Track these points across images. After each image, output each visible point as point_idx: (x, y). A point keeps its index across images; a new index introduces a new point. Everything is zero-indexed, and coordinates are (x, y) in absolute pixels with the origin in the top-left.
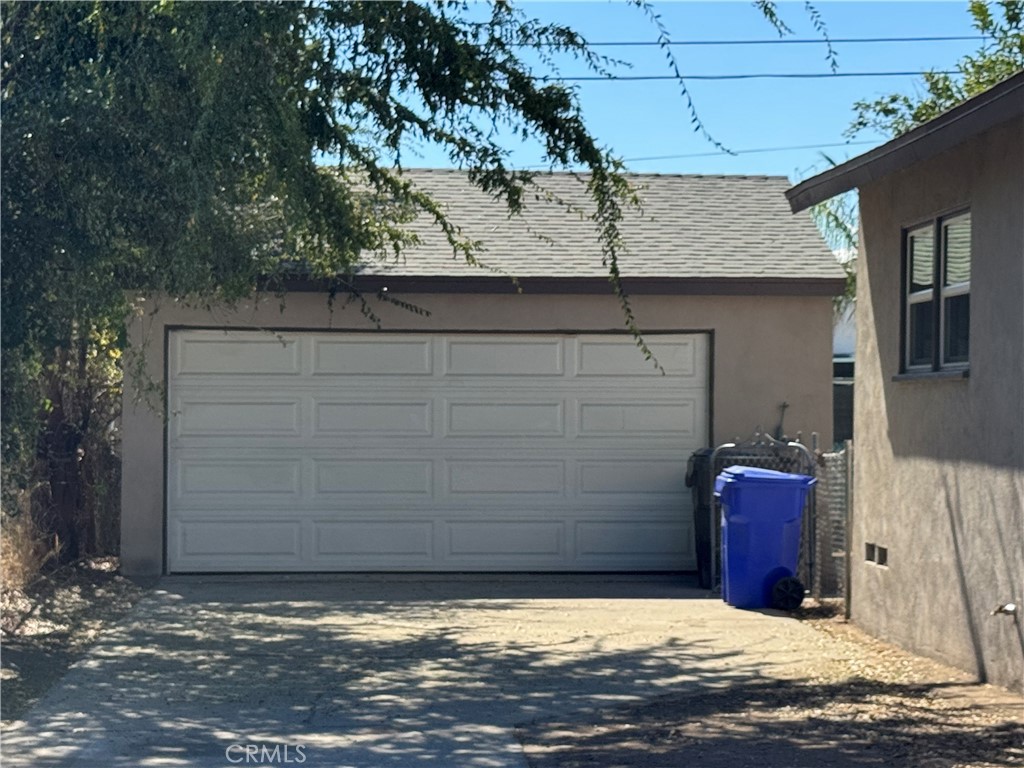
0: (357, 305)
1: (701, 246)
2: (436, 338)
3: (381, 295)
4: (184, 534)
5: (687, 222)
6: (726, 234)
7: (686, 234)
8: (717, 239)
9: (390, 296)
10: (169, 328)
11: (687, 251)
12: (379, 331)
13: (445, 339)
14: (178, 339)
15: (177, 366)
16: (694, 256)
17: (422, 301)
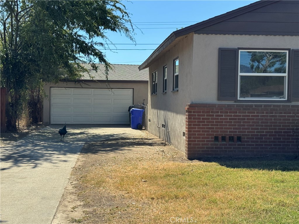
0: (79, 84)
1: (132, 76)
2: (92, 89)
3: (83, 82)
4: (53, 119)
5: (131, 72)
6: (137, 74)
7: (131, 74)
8: (135, 75)
9: (84, 83)
10: (50, 87)
11: (130, 76)
12: (82, 88)
13: (93, 89)
14: (52, 89)
15: (52, 93)
16: (131, 77)
17: (89, 84)
